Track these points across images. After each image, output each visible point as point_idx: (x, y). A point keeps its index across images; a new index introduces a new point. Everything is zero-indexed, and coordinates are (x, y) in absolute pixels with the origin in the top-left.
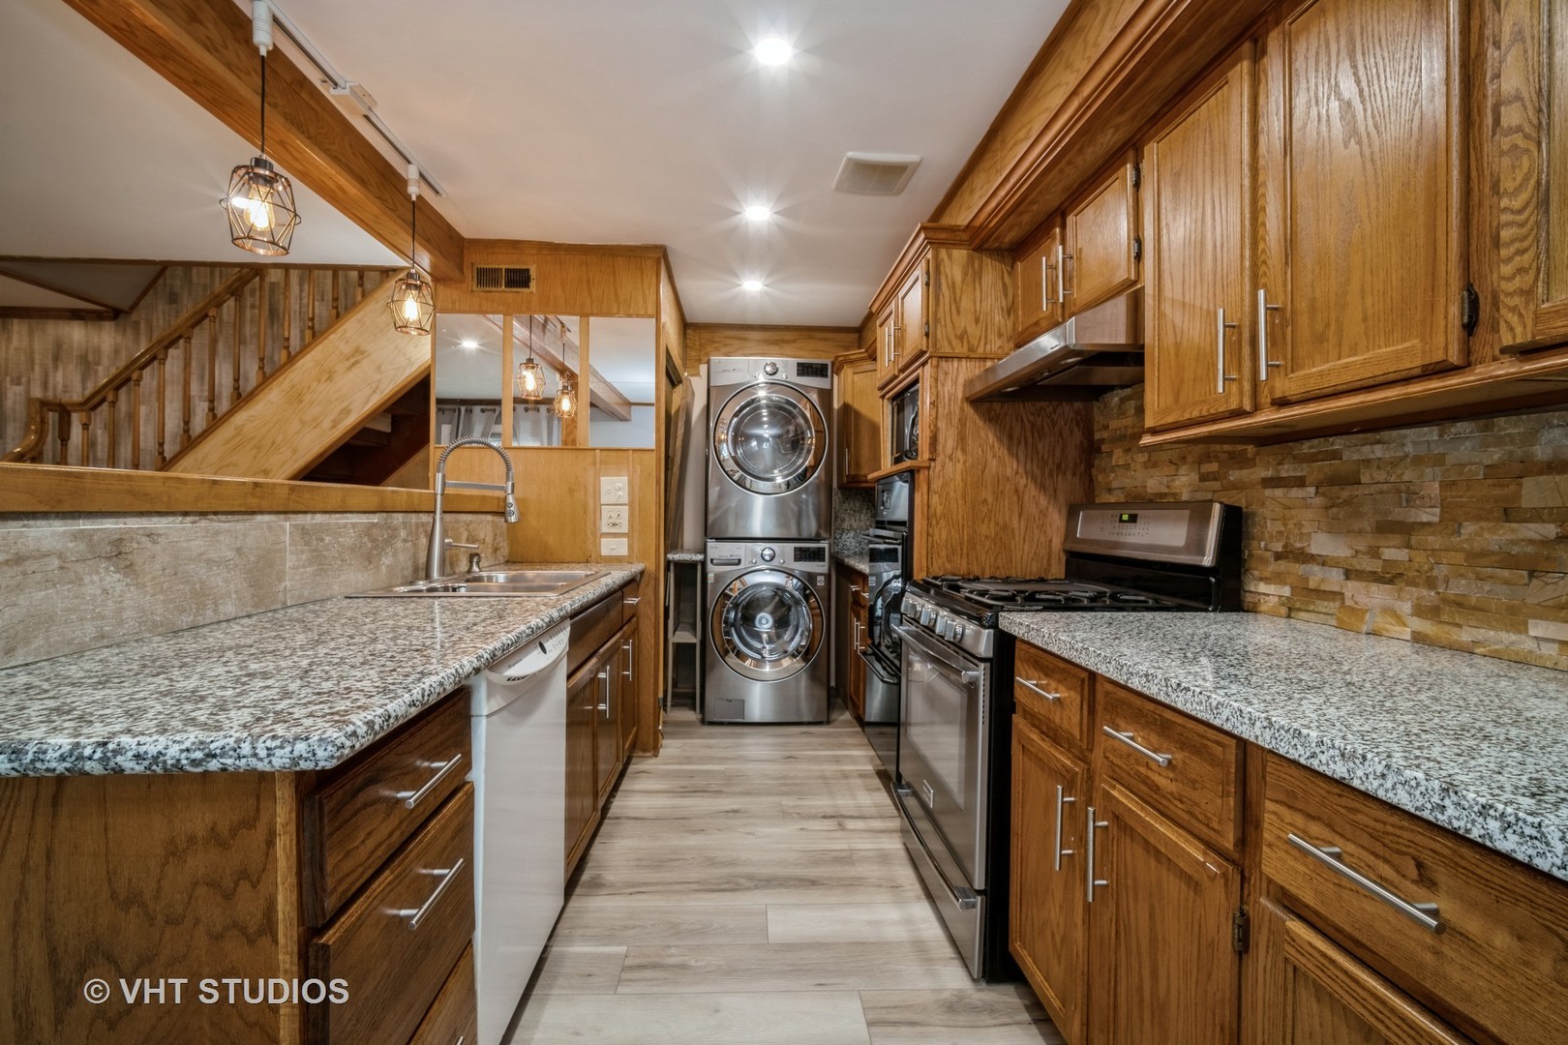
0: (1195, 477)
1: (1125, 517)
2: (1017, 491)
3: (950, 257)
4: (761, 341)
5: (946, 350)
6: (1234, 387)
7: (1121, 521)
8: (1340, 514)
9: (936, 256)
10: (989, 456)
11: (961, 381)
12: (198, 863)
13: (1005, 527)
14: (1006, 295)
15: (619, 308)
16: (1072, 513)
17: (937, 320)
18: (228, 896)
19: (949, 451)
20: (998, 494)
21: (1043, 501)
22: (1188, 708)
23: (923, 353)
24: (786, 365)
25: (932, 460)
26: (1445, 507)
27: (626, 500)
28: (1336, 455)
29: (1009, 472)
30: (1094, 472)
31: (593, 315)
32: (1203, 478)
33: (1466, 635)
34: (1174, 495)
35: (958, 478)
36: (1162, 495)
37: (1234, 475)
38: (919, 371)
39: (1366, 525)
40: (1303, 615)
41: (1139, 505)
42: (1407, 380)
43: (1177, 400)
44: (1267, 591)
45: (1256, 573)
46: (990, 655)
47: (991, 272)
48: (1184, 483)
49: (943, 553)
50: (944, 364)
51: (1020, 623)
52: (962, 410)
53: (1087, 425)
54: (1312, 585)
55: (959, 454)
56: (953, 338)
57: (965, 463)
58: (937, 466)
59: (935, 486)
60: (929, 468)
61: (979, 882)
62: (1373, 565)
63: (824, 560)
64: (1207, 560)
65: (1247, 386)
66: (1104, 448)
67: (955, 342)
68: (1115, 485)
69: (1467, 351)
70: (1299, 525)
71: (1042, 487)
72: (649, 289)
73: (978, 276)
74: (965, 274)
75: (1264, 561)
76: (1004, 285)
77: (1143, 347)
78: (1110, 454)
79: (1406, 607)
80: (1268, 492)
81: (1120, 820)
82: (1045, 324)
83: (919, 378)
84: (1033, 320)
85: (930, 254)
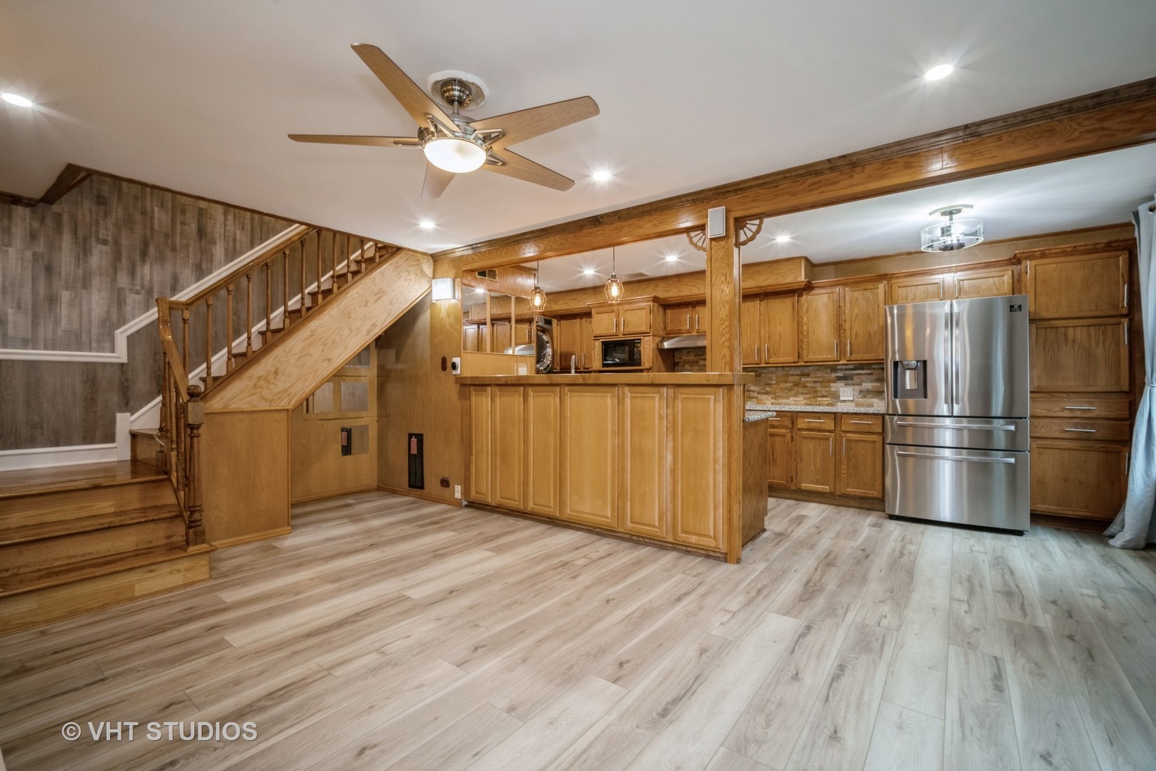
6: (758, 359)
9: (653, 306)
10: (661, 365)
11: (656, 343)
14: (663, 318)
17: (653, 324)
19: (655, 364)
23: (647, 333)
25: (652, 367)
26: (776, 381)
38: (641, 337)
39: (763, 384)
42: (784, 364)
50: (654, 337)
52: (657, 351)
53: (673, 357)
67: (656, 331)
69: (798, 360)
73: (659, 312)
76: (662, 315)
82: (683, 331)
83: (640, 339)
84: (678, 328)
85: (651, 303)
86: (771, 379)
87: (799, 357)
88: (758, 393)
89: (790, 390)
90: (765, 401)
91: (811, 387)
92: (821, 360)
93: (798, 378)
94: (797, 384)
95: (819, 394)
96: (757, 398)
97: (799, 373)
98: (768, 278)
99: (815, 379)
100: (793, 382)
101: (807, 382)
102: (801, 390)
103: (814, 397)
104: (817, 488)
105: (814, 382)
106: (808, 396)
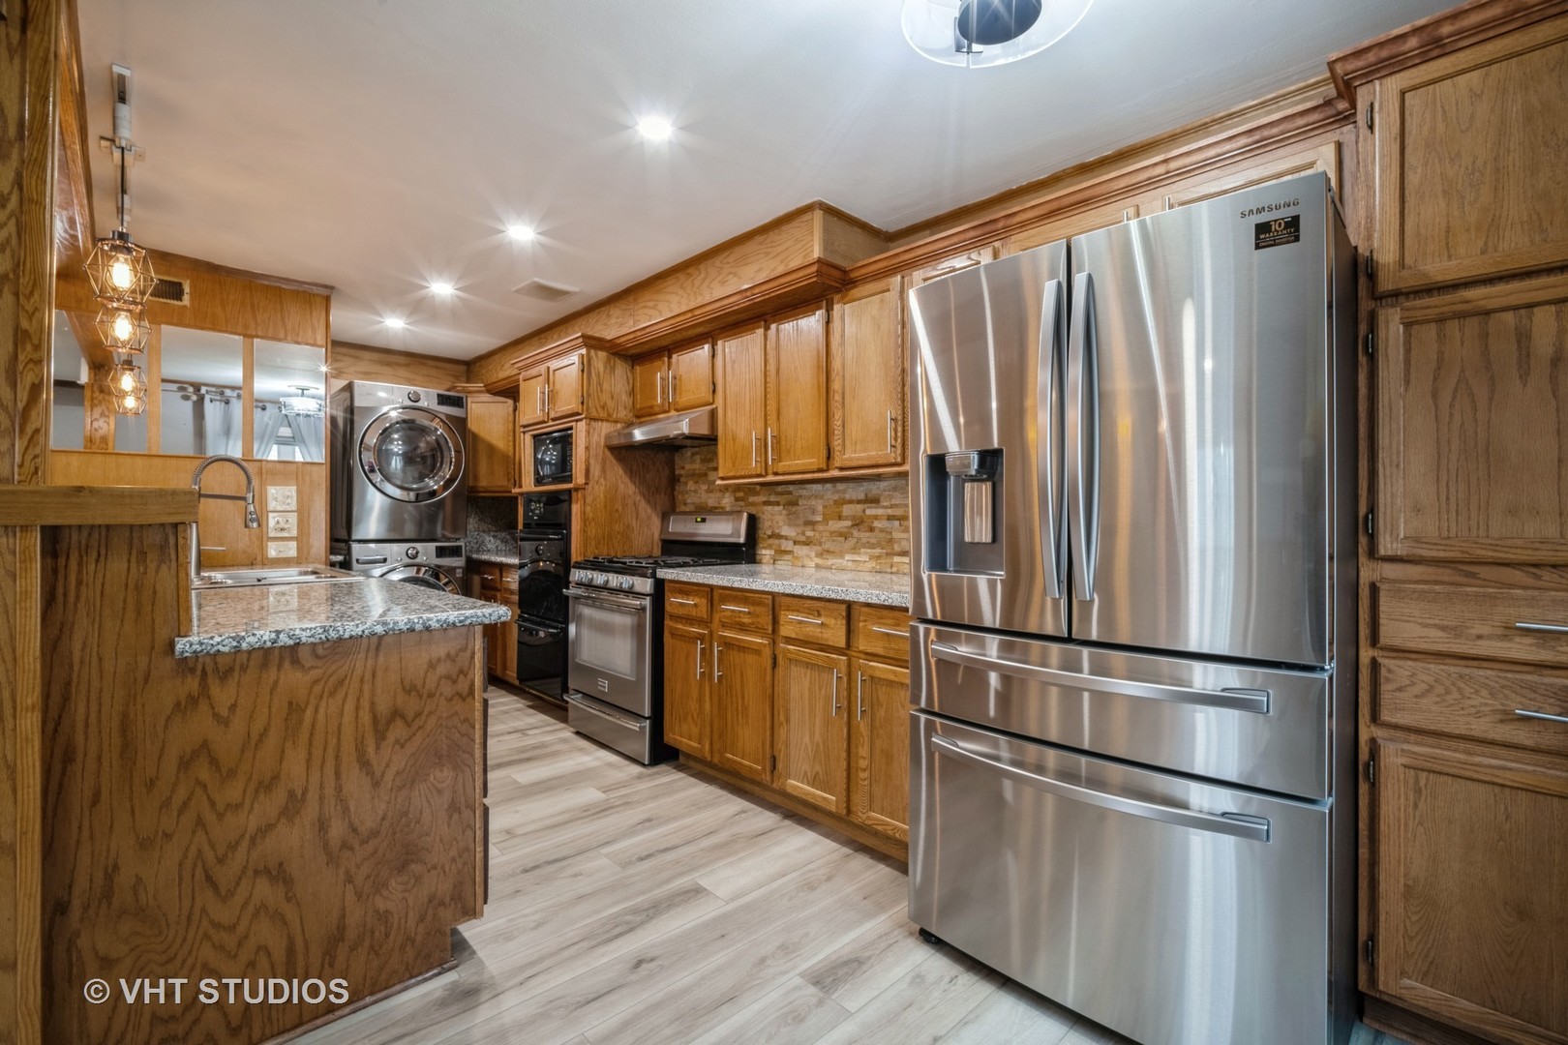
0: (733, 499)
1: (699, 520)
2: (635, 504)
3: (596, 355)
4: (374, 361)
5: (594, 414)
6: (759, 465)
7: (697, 521)
8: (792, 519)
9: (588, 354)
10: (620, 482)
11: (603, 434)
12: (442, 669)
13: (628, 526)
14: (628, 383)
15: (286, 335)
16: (665, 517)
17: (589, 395)
18: (454, 682)
19: (596, 479)
20: (624, 506)
21: (649, 510)
22: (757, 588)
23: (578, 414)
24: (427, 393)
25: (586, 484)
26: (824, 515)
27: (294, 507)
28: (790, 493)
29: (631, 492)
30: (676, 493)
31: (257, 337)
32: (737, 499)
33: (830, 562)
34: (722, 508)
35: (602, 495)
36: (716, 508)
37: (752, 499)
38: (573, 424)
39: (801, 522)
40: (779, 562)
41: (704, 512)
42: (813, 472)
43: (734, 466)
44: (765, 553)
45: (761, 545)
46: (652, 592)
47: (621, 369)
48: (727, 501)
49: (593, 543)
50: (593, 423)
51: (663, 573)
52: (604, 452)
53: (671, 465)
54: (783, 549)
55: (602, 480)
56: (598, 407)
57: (606, 485)
58: (589, 488)
59: (588, 501)
60: (584, 489)
61: (647, 712)
62: (803, 539)
63: (461, 556)
64: (742, 540)
65: (763, 464)
66: (682, 479)
67: (600, 410)
68: (689, 501)
69: (828, 466)
70: (777, 523)
71: (648, 502)
72: (318, 321)
73: (613, 369)
74: (605, 368)
75: (764, 540)
76: (628, 378)
77: (717, 436)
78: (686, 483)
79: (813, 554)
80: (765, 508)
81: (728, 645)
82: (657, 409)
83: (571, 428)
84: (649, 404)
85: (584, 351)
86: (814, 512)
87: (829, 458)
88: (795, 543)
89: (845, 535)
90: (807, 562)
91: (882, 530)
92: (866, 463)
93: (859, 507)
94: (858, 523)
95: (897, 548)
96: (790, 552)
97: (862, 496)
98: (759, 270)
99: (890, 512)
100: (853, 518)
101: (876, 517)
102: (864, 536)
103: (888, 554)
104: (814, 795)
105: (890, 518)
106: (877, 551)
